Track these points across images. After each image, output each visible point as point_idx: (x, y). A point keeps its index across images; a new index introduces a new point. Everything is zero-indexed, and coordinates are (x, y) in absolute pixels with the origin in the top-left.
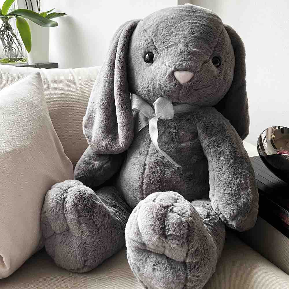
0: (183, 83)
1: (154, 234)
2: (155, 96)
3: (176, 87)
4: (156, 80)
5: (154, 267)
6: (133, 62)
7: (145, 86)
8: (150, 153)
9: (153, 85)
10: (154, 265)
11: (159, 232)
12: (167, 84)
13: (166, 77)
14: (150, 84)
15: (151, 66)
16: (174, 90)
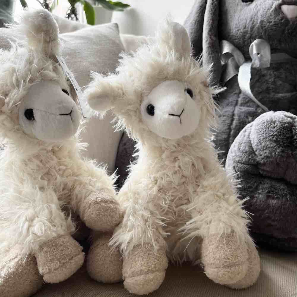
0: (291, 19)
1: (277, 147)
2: (252, 38)
3: (282, 21)
4: (258, 17)
5: (268, 194)
6: (227, 5)
7: (242, 27)
8: (240, 102)
9: (253, 23)
10: (269, 192)
11: (284, 143)
12: (271, 19)
13: (272, 11)
14: (249, 23)
15: (251, 5)
16: (279, 25)
